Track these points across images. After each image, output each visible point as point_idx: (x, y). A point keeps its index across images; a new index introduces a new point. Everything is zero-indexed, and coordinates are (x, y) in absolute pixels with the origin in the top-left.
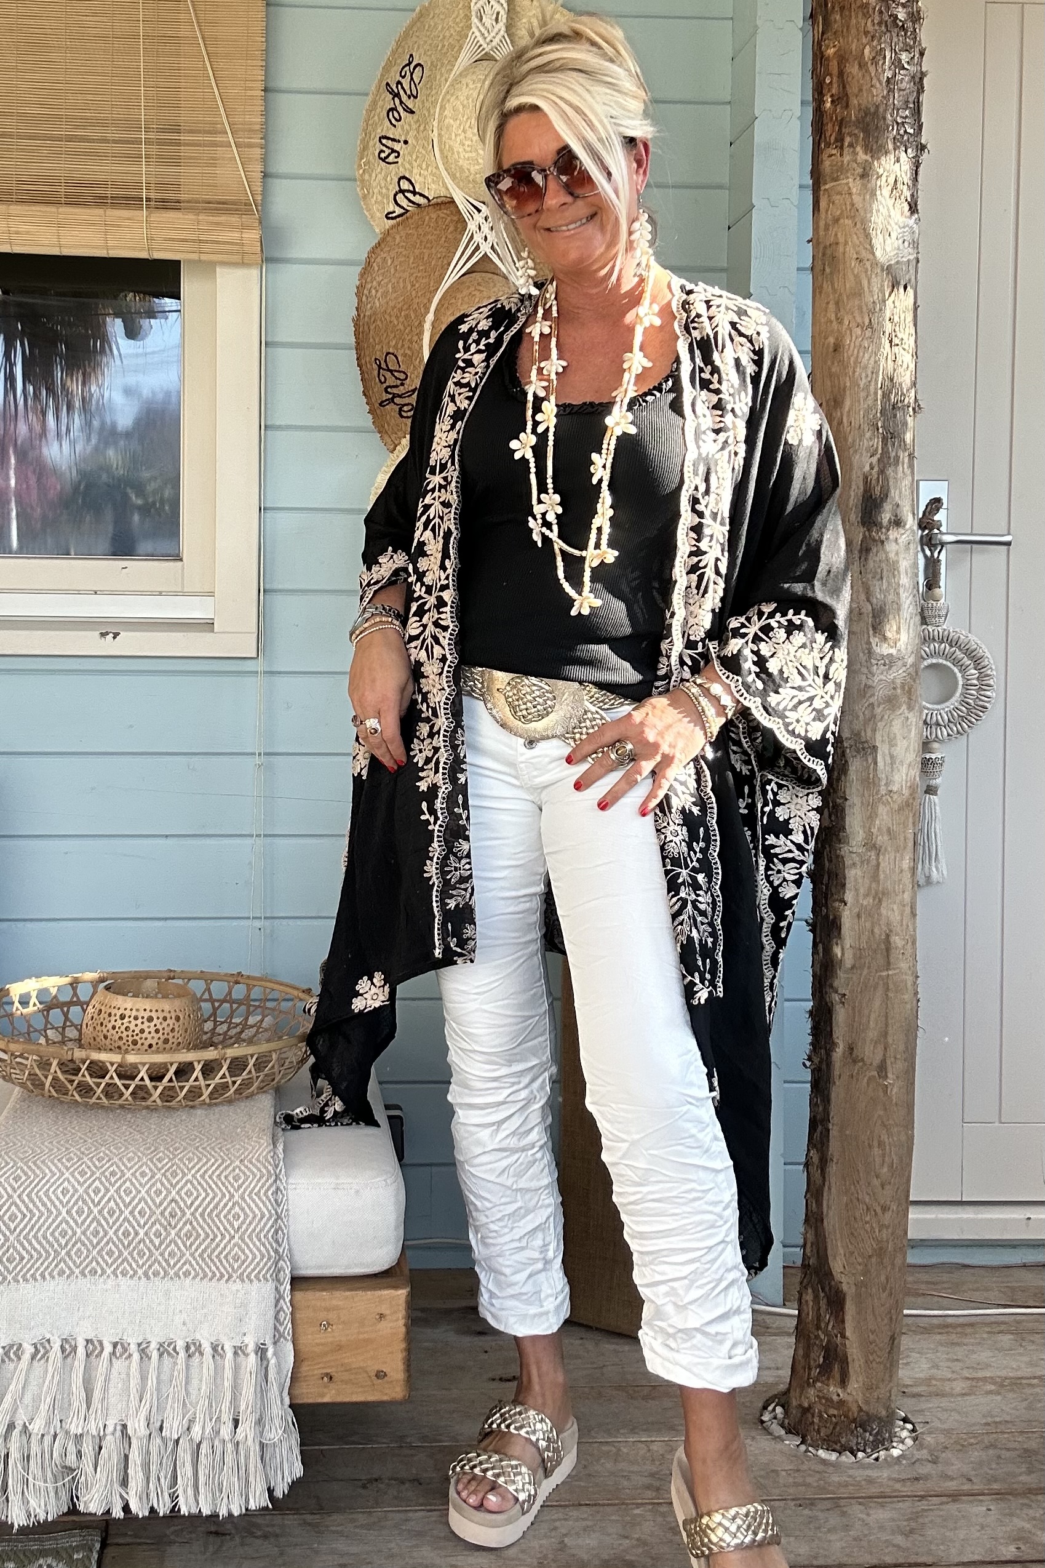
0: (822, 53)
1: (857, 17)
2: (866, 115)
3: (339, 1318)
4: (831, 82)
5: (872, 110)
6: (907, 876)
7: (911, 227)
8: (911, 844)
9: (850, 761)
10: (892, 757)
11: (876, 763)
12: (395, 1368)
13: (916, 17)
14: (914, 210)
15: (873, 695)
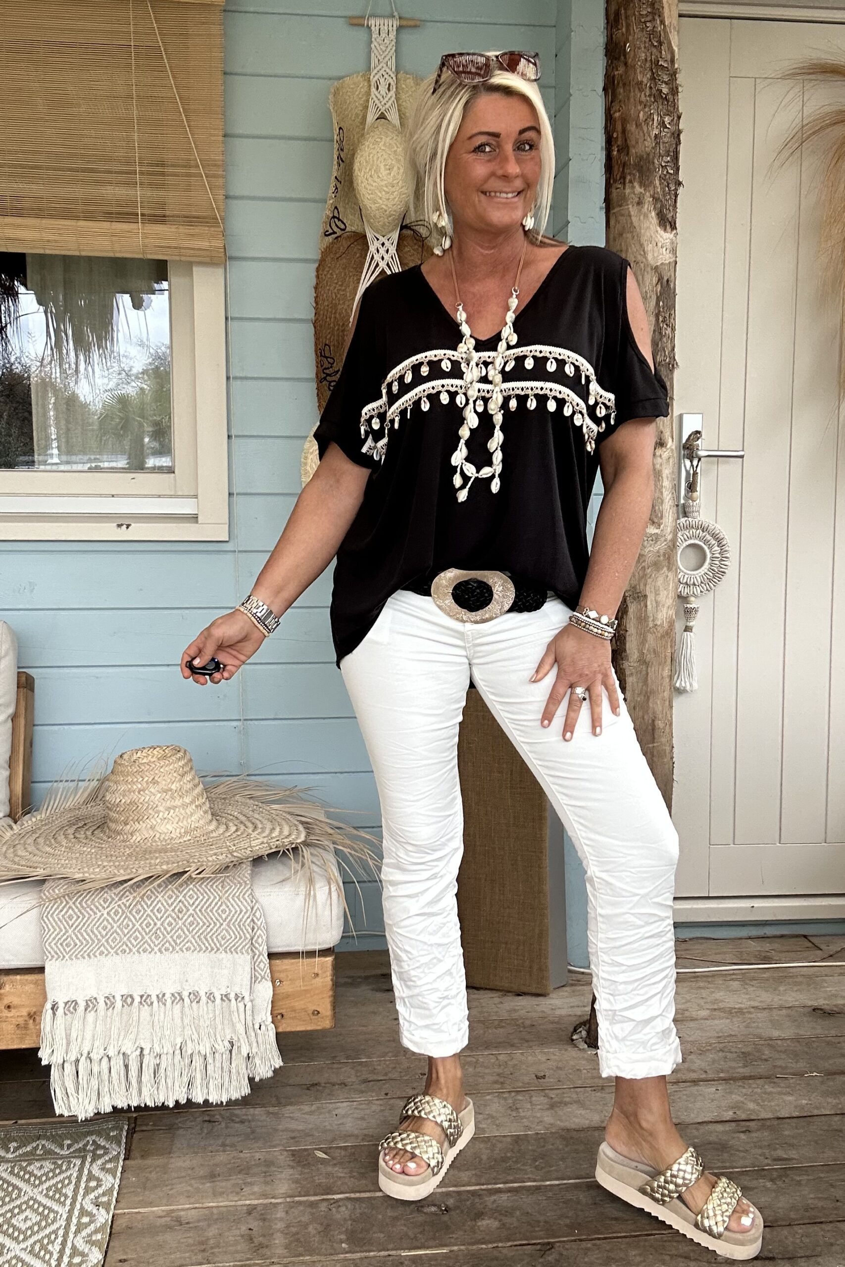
0: (611, 116)
1: (634, 91)
2: (641, 160)
3: (287, 976)
4: (617, 138)
5: (645, 157)
6: (668, 680)
7: (672, 240)
8: (669, 660)
9: (629, 605)
10: (657, 602)
11: (646, 606)
12: (325, 1007)
13: (674, 91)
14: (673, 227)
15: (644, 561)
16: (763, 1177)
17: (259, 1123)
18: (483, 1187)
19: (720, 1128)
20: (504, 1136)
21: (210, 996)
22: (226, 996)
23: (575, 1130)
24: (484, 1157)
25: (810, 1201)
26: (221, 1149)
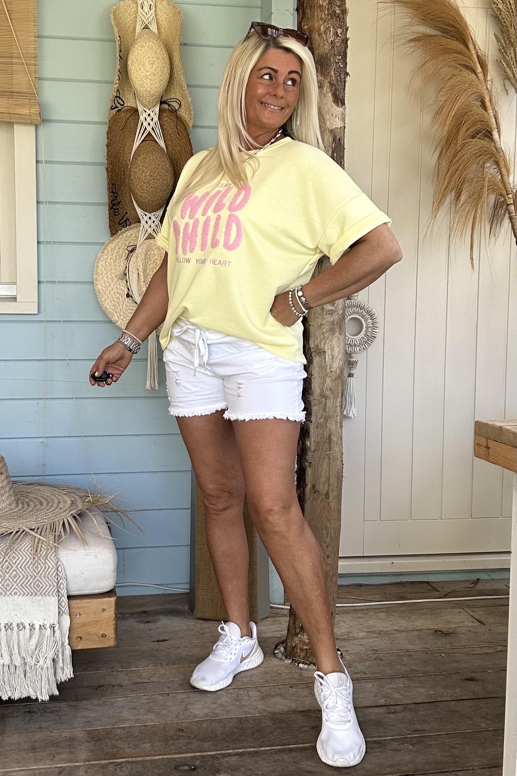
0: (301, 28)
1: (317, 11)
2: (322, 58)
3: (85, 611)
5: (324, 56)
6: (339, 408)
7: (342, 112)
8: (340, 395)
9: (315, 357)
10: (332, 356)
11: (325, 359)
12: (110, 632)
13: (344, 12)
14: (343, 104)
15: (324, 328)
16: (407, 743)
17: (64, 713)
18: (219, 752)
19: (376, 710)
20: (232, 718)
21: (32, 627)
22: (43, 626)
23: (279, 714)
24: (219, 733)
25: (438, 758)
26: (39, 730)
